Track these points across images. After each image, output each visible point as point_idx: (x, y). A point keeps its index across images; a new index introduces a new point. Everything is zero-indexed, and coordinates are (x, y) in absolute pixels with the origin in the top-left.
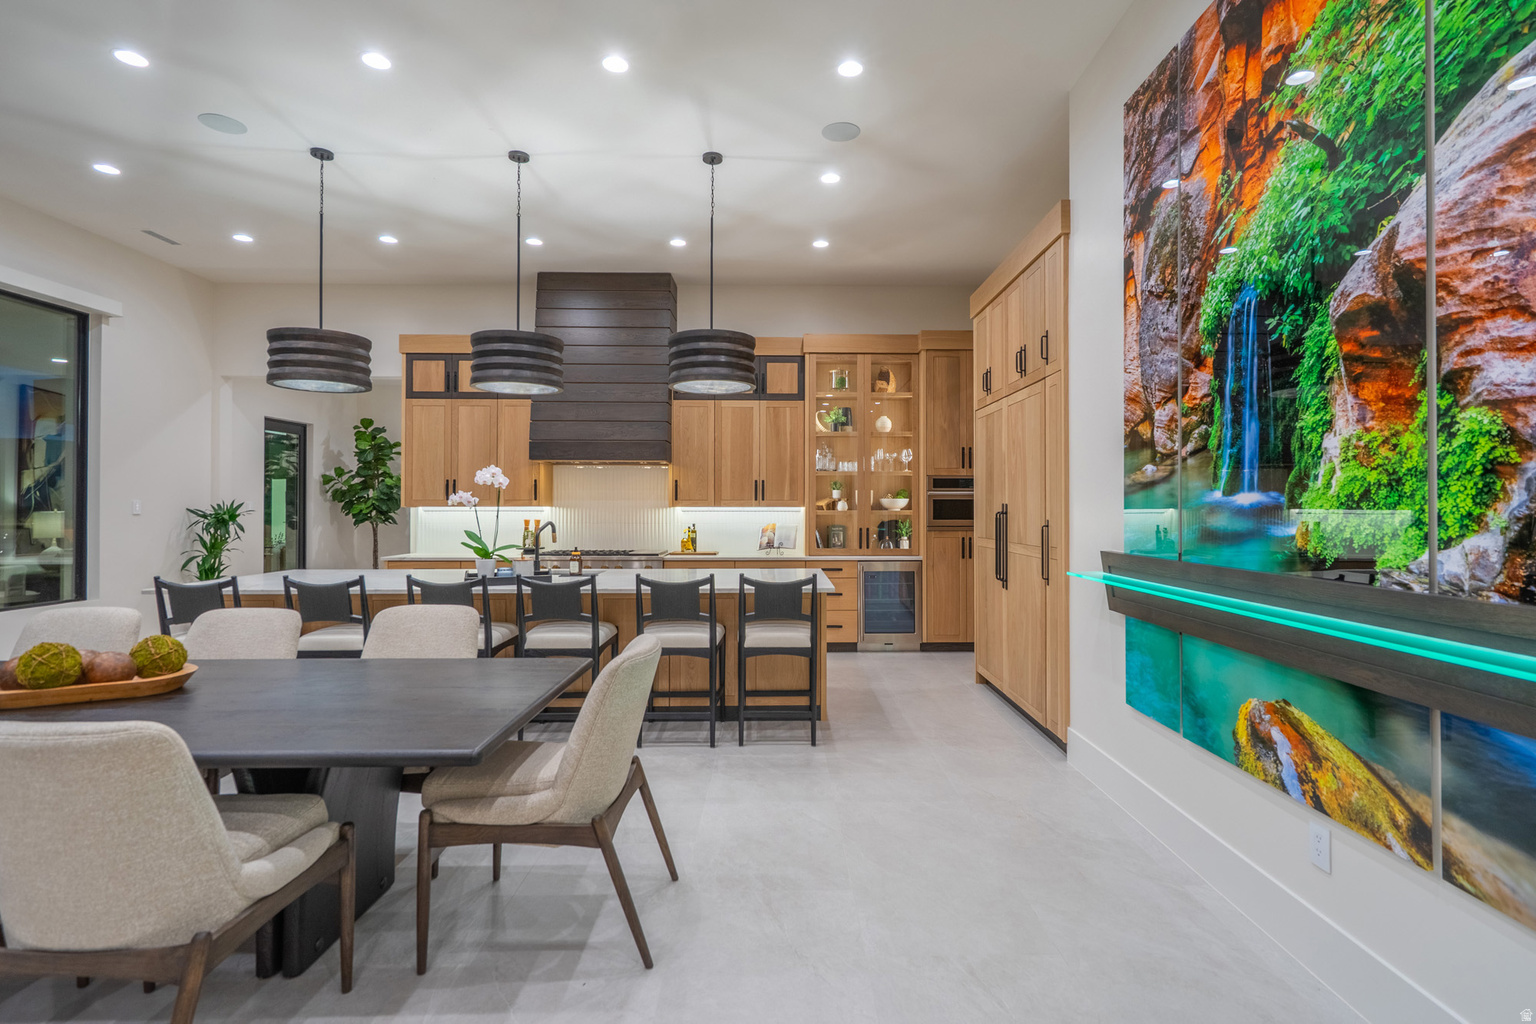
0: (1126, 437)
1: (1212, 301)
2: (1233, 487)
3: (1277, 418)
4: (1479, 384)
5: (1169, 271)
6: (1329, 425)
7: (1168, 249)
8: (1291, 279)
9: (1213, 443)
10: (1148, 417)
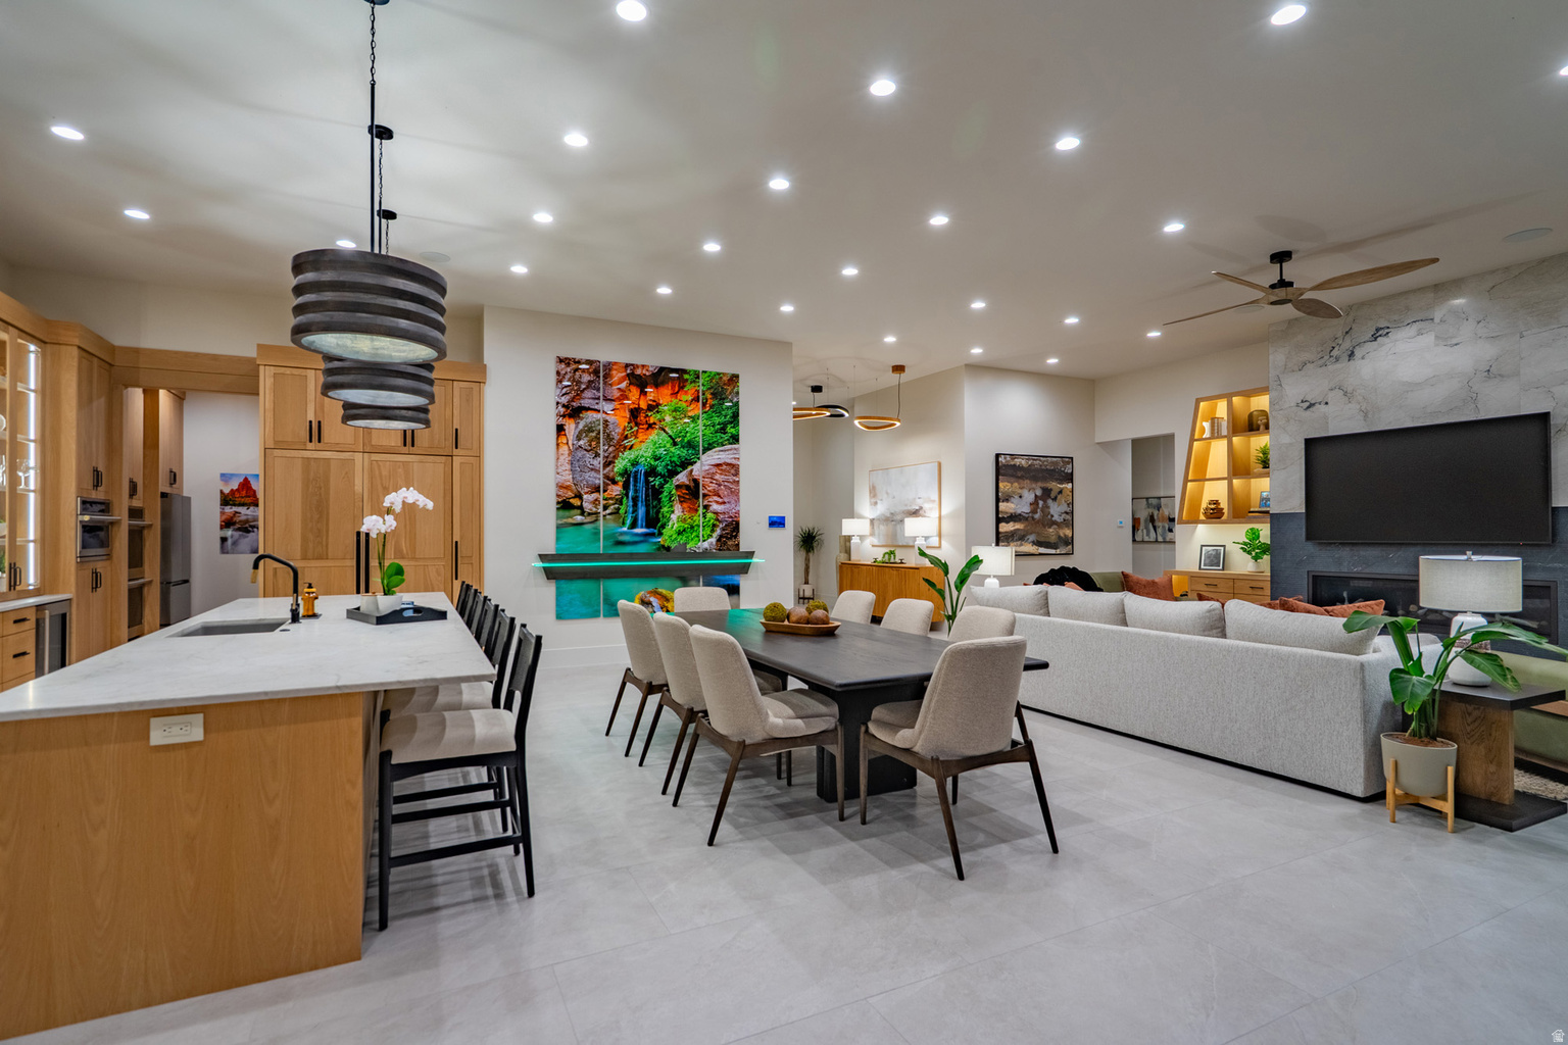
0: (558, 503)
1: (621, 464)
2: (634, 525)
3: (653, 507)
4: (711, 509)
5: (593, 443)
6: (673, 512)
7: (594, 434)
8: (659, 469)
9: (622, 511)
10: (579, 496)
